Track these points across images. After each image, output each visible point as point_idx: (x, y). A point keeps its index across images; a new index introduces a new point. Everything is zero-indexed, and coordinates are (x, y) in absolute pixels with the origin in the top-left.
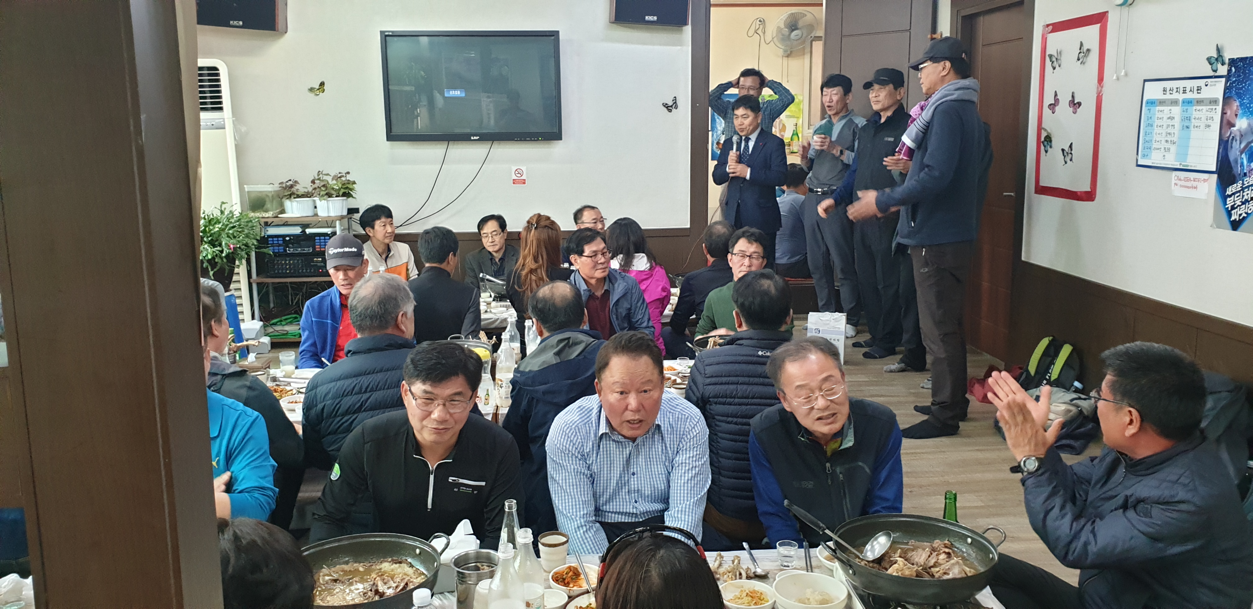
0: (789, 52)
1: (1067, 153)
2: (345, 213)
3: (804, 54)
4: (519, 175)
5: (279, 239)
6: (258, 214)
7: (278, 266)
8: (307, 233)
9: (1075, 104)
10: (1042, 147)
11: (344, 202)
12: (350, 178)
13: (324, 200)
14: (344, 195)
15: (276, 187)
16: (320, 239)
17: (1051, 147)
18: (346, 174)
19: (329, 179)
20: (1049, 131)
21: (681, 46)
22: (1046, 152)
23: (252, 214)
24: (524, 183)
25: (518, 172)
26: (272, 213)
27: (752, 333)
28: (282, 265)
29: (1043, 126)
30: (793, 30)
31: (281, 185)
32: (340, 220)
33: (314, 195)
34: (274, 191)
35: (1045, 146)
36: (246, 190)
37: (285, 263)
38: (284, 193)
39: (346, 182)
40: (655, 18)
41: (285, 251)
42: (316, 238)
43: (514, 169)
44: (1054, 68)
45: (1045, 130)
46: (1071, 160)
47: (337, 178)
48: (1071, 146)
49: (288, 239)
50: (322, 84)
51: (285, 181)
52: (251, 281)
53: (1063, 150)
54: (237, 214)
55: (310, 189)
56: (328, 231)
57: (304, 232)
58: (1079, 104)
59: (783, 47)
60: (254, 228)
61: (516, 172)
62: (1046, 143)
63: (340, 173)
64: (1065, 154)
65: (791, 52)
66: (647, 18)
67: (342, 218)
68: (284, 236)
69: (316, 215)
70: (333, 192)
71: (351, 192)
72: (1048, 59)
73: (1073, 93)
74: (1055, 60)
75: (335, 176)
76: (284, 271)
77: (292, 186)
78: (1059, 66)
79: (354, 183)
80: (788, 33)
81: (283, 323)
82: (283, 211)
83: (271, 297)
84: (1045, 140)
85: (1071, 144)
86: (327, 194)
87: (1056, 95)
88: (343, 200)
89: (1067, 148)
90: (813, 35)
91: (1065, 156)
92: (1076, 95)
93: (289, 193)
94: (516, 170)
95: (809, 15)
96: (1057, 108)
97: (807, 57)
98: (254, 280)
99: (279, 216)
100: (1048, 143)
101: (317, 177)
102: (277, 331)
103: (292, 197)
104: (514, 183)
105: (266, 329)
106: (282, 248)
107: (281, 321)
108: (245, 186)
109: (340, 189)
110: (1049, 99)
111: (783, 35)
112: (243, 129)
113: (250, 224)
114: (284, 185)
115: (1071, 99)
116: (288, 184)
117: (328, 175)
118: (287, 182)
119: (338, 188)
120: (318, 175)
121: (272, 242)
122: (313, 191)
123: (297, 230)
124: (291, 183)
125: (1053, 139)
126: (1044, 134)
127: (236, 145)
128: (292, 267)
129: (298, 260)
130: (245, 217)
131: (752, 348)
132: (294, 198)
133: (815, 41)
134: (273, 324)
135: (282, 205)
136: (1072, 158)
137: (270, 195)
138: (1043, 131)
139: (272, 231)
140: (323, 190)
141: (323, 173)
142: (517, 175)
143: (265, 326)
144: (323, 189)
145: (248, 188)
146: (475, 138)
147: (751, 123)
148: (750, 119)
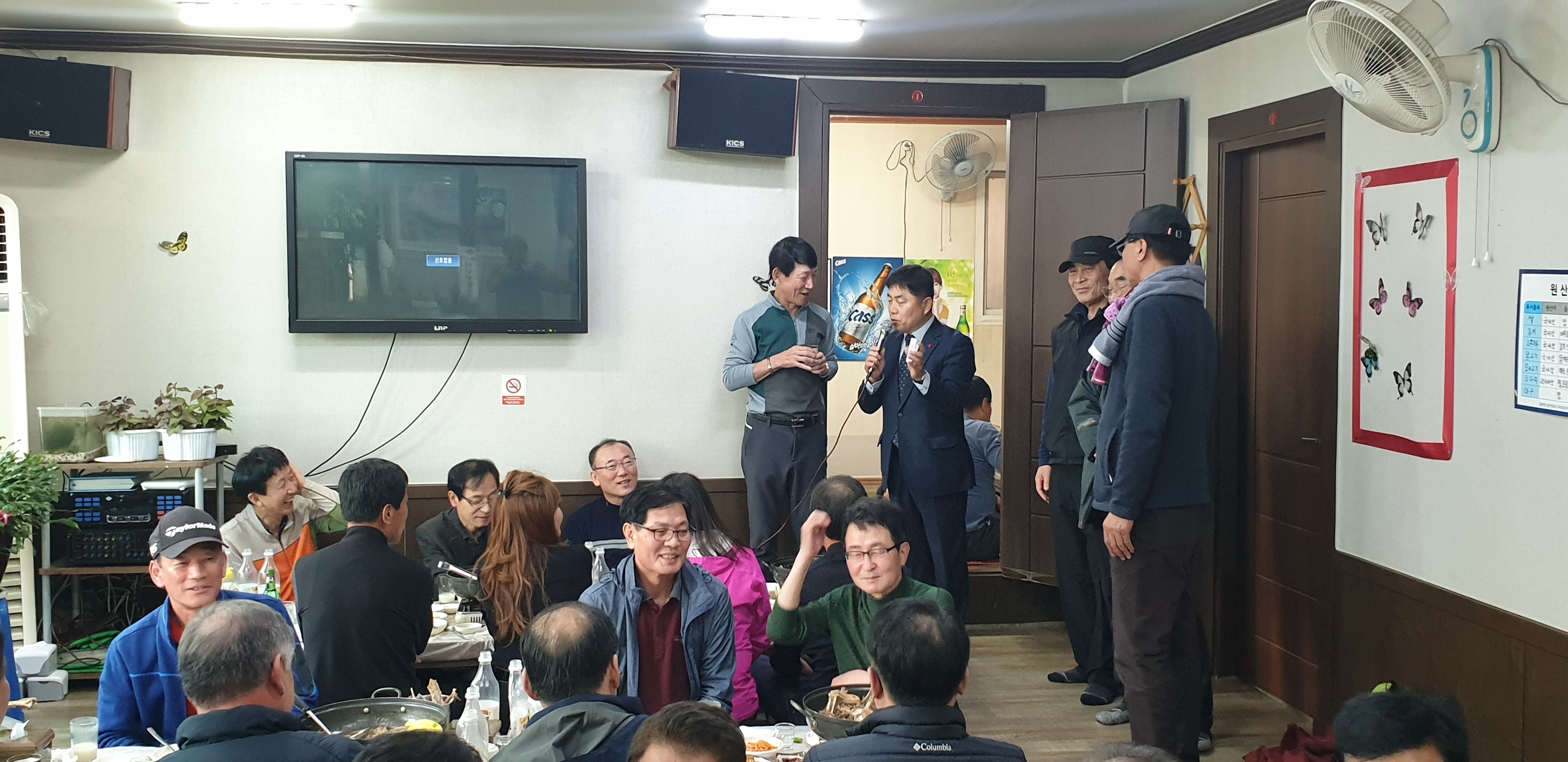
0: (952, 195)
1: (1403, 380)
2: (211, 454)
3: (975, 198)
4: (514, 390)
5: (95, 499)
6: (58, 457)
7: (90, 545)
8: (144, 489)
9: (1412, 302)
10: (1363, 367)
11: (211, 435)
12: (222, 395)
13: (176, 433)
14: (212, 424)
15: (94, 410)
16: (165, 500)
17: (1376, 368)
18: (215, 388)
19: (186, 396)
20: (1373, 342)
21: (781, 187)
22: (1369, 375)
23: (49, 457)
24: (522, 403)
25: (513, 384)
26: (83, 454)
27: (900, 712)
28: (98, 544)
29: (1364, 333)
30: (958, 162)
31: (101, 407)
32: (202, 468)
33: (159, 425)
34: (90, 417)
35: (1366, 366)
36: (40, 415)
37: (102, 540)
38: (107, 419)
39: (215, 402)
40: (742, 144)
41: (103, 518)
42: (159, 498)
43: (505, 378)
44: (1377, 243)
45: (1367, 341)
46: (1410, 391)
47: (201, 395)
48: (1408, 369)
49: (109, 499)
50: (183, 236)
51: (109, 400)
52: (41, 571)
53: (1396, 374)
54: (21, 457)
55: (153, 414)
56: (180, 485)
57: (138, 486)
58: (1419, 302)
59: (942, 187)
60: (49, 482)
61: (509, 385)
62: (1367, 361)
63: (205, 387)
64: (1400, 380)
65: (955, 194)
66: (728, 142)
67: (204, 463)
68: (102, 495)
69: (161, 457)
70: (192, 420)
71: (224, 420)
72: (1366, 227)
73: (1408, 284)
74: (1379, 229)
75: (197, 392)
76: (99, 555)
77: (121, 409)
78: (1385, 240)
79: (230, 403)
80: (949, 166)
81: (93, 646)
82: (104, 452)
83: (76, 597)
84: (1367, 357)
85: (1410, 364)
86: (180, 423)
87: (1381, 285)
88: (209, 432)
89: (1402, 372)
90: (989, 168)
91: (1399, 385)
92: (1413, 288)
93: (116, 420)
94: (509, 381)
95: (983, 140)
96: (1383, 306)
97: (981, 202)
98: (46, 571)
99: (97, 460)
100: (1371, 362)
101: (165, 394)
102: (80, 660)
103: (121, 428)
104: (504, 403)
105: (62, 655)
106: (98, 514)
107: (89, 642)
108: (39, 408)
109: (204, 415)
110: (1370, 292)
111: (942, 167)
112: (42, 310)
113: (42, 475)
114: (108, 407)
115: (1405, 292)
116: (115, 404)
117: (186, 389)
118: (114, 401)
119: (201, 412)
120: (168, 391)
121: (81, 505)
122: (158, 418)
123: (127, 484)
124: (120, 402)
125: (1379, 356)
126: (1364, 347)
127: (27, 339)
128: (113, 547)
129: (125, 536)
130: (34, 463)
131: (903, 739)
132: (125, 429)
133: (993, 178)
134: (75, 648)
135: (102, 440)
136: (1411, 388)
137: (82, 423)
138: (1362, 342)
139: (82, 485)
140: (175, 417)
141: (177, 387)
142: (511, 389)
143: (59, 652)
144: (175, 413)
145: (41, 411)
146: (440, 328)
147: (910, 313)
148: (908, 305)
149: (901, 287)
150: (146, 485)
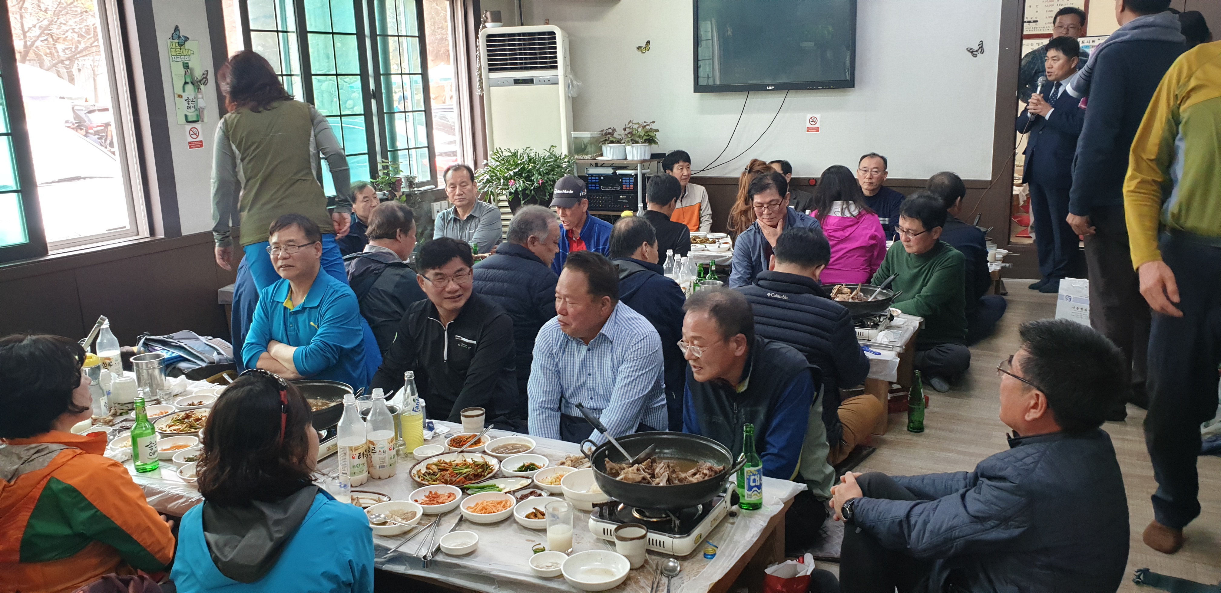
2: (648, 157)
4: (813, 123)
5: (597, 179)
6: (581, 157)
8: (617, 174)
12: (654, 126)
13: (631, 145)
14: (646, 141)
15: (598, 134)
16: (626, 180)
18: (651, 122)
19: (636, 127)
23: (576, 157)
24: (818, 131)
25: (813, 120)
26: (592, 156)
31: (602, 132)
32: (642, 164)
33: (625, 141)
34: (597, 137)
36: (573, 137)
38: (603, 138)
39: (651, 129)
41: (600, 187)
42: (622, 178)
43: (809, 116)
47: (644, 126)
49: (602, 178)
50: (648, 43)
51: (605, 129)
55: (622, 136)
56: (631, 172)
57: (615, 172)
61: (811, 120)
63: (645, 122)
67: (643, 162)
68: (599, 176)
69: (625, 158)
70: (639, 139)
71: (655, 139)
75: (641, 125)
76: (597, 205)
77: (610, 133)
82: (602, 155)
86: (633, 140)
88: (647, 146)
93: (608, 139)
94: (811, 118)
99: (598, 158)
101: (627, 126)
103: (609, 143)
104: (808, 131)
106: (597, 186)
108: (572, 133)
114: (604, 132)
116: (607, 131)
117: (636, 123)
118: (607, 129)
119: (643, 135)
120: (629, 124)
122: (625, 138)
123: (610, 171)
124: (610, 130)
129: (608, 197)
130: (569, 159)
131: (764, 289)
132: (611, 143)
135: (601, 149)
137: (596, 140)
139: (593, 171)
141: (633, 122)
144: (631, 136)
145: (574, 134)
146: (771, 88)
147: (1062, 67)
148: (1061, 62)
149: (1057, 50)
150: (619, 172)
